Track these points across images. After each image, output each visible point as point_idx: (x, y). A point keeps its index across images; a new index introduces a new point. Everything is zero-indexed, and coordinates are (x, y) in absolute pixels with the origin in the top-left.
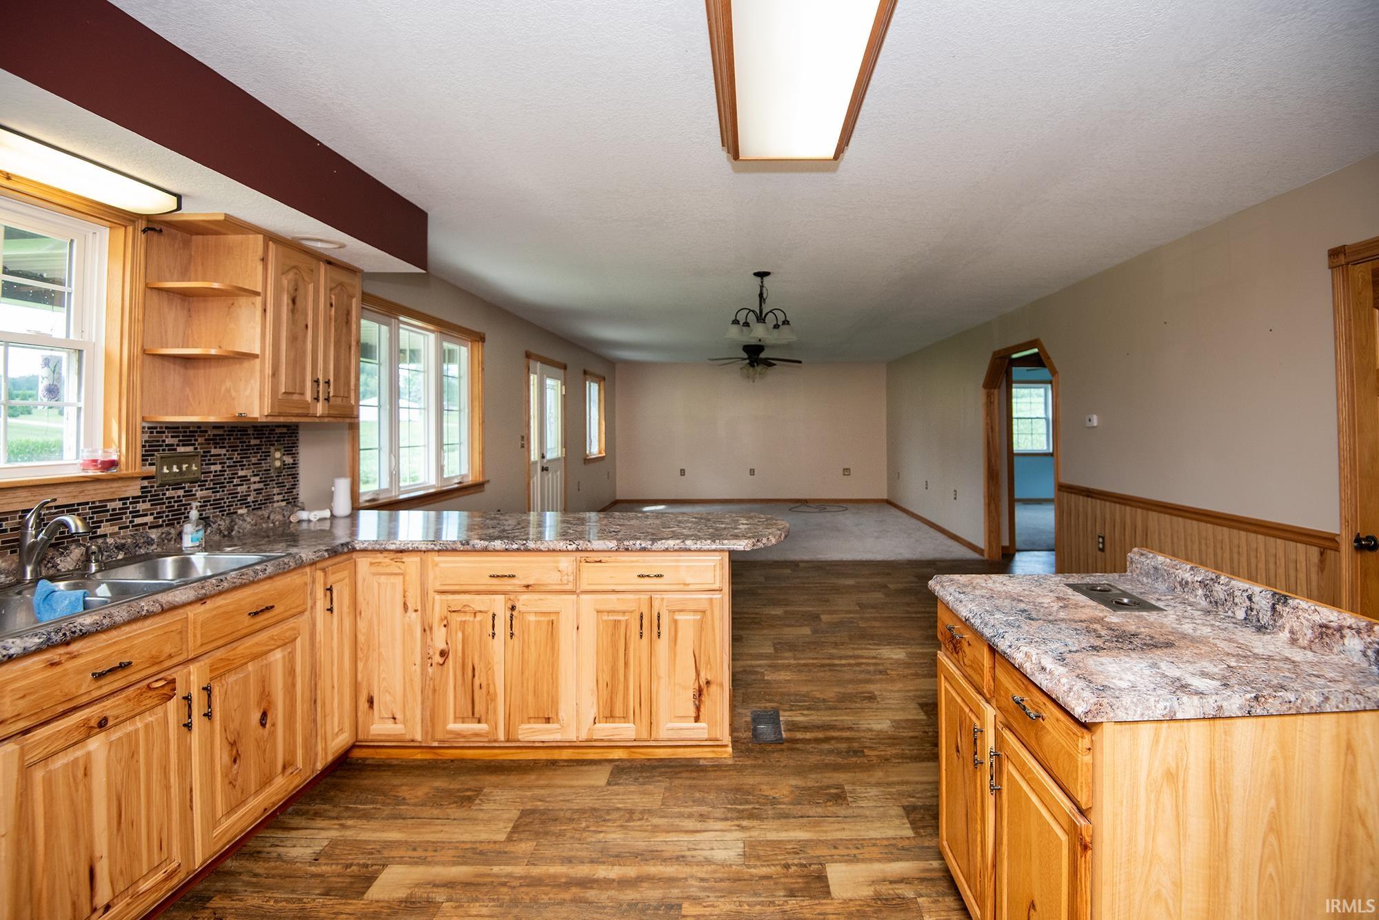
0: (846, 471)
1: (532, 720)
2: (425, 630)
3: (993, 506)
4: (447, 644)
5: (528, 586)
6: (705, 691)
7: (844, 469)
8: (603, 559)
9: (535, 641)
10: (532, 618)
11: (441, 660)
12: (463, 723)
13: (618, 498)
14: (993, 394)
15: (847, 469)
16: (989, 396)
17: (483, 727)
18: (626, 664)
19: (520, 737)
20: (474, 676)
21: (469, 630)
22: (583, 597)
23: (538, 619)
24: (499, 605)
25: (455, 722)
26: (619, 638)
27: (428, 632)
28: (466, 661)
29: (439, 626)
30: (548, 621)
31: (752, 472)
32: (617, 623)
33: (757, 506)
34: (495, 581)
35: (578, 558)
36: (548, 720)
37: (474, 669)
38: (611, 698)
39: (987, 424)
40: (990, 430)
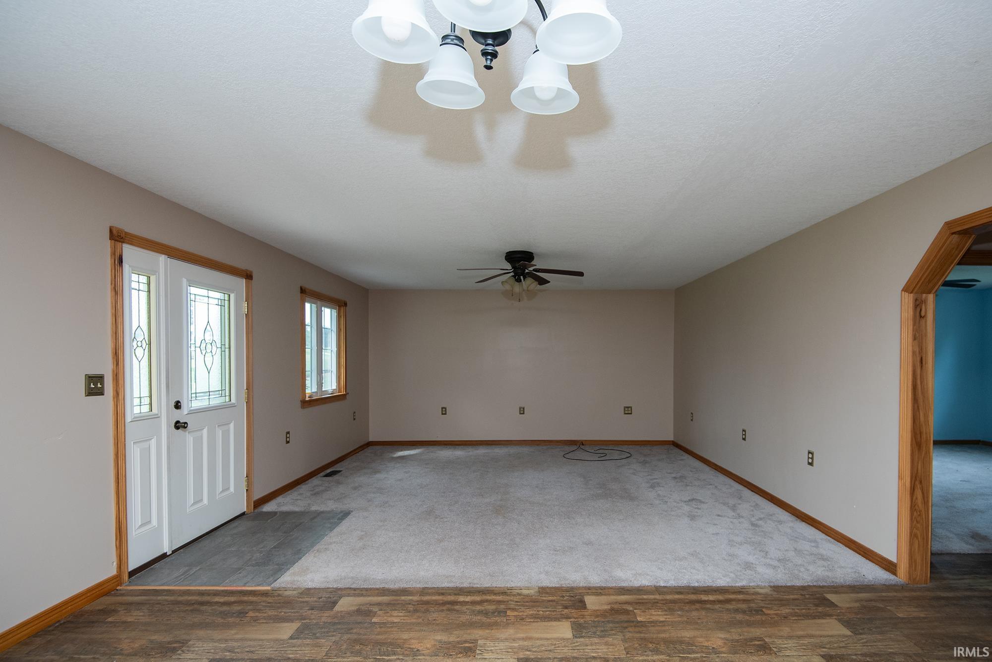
0: (628, 410)
3: (918, 493)
7: (625, 408)
13: (371, 440)
14: (924, 302)
15: (628, 407)
16: (918, 305)
31: (522, 411)
33: (525, 450)
39: (914, 353)
40: (918, 364)
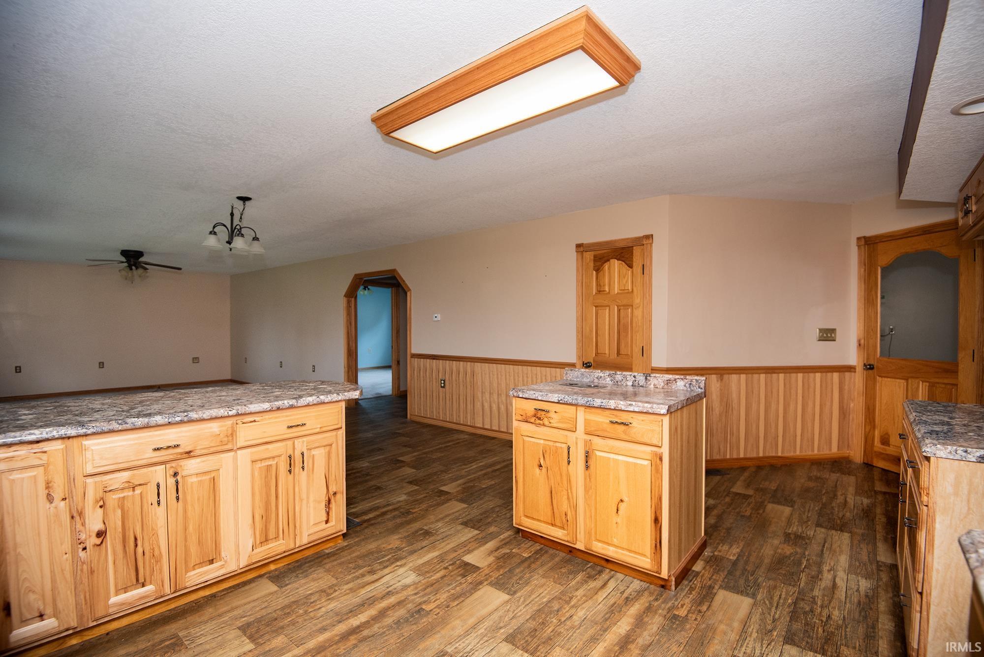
1: (196, 567)
2: (72, 517)
4: (104, 523)
5: (189, 452)
6: (333, 501)
8: (257, 419)
9: (198, 499)
10: (194, 479)
11: (98, 541)
12: (125, 593)
17: (149, 588)
18: (277, 497)
19: (188, 584)
20: (136, 546)
21: (128, 504)
22: (239, 452)
23: (199, 479)
24: (159, 474)
25: (117, 595)
26: (271, 478)
27: (77, 518)
28: (127, 534)
29: (94, 508)
30: (210, 478)
32: (269, 467)
34: (158, 453)
35: (235, 422)
36: (211, 562)
37: (136, 539)
38: (266, 526)
